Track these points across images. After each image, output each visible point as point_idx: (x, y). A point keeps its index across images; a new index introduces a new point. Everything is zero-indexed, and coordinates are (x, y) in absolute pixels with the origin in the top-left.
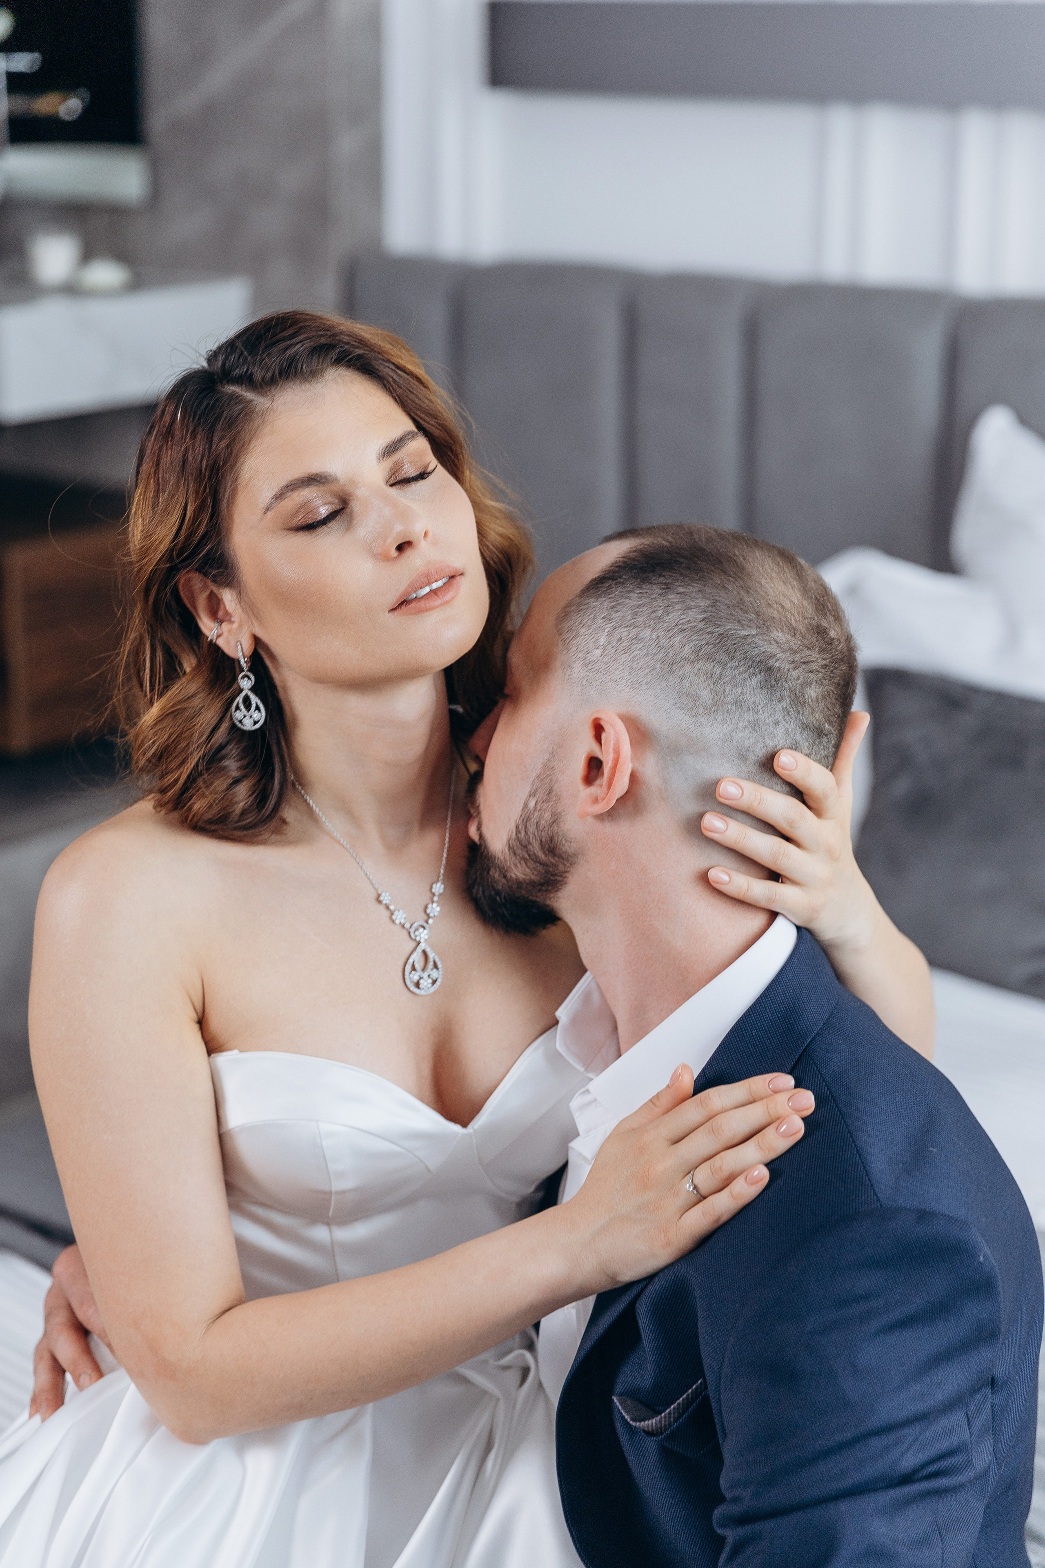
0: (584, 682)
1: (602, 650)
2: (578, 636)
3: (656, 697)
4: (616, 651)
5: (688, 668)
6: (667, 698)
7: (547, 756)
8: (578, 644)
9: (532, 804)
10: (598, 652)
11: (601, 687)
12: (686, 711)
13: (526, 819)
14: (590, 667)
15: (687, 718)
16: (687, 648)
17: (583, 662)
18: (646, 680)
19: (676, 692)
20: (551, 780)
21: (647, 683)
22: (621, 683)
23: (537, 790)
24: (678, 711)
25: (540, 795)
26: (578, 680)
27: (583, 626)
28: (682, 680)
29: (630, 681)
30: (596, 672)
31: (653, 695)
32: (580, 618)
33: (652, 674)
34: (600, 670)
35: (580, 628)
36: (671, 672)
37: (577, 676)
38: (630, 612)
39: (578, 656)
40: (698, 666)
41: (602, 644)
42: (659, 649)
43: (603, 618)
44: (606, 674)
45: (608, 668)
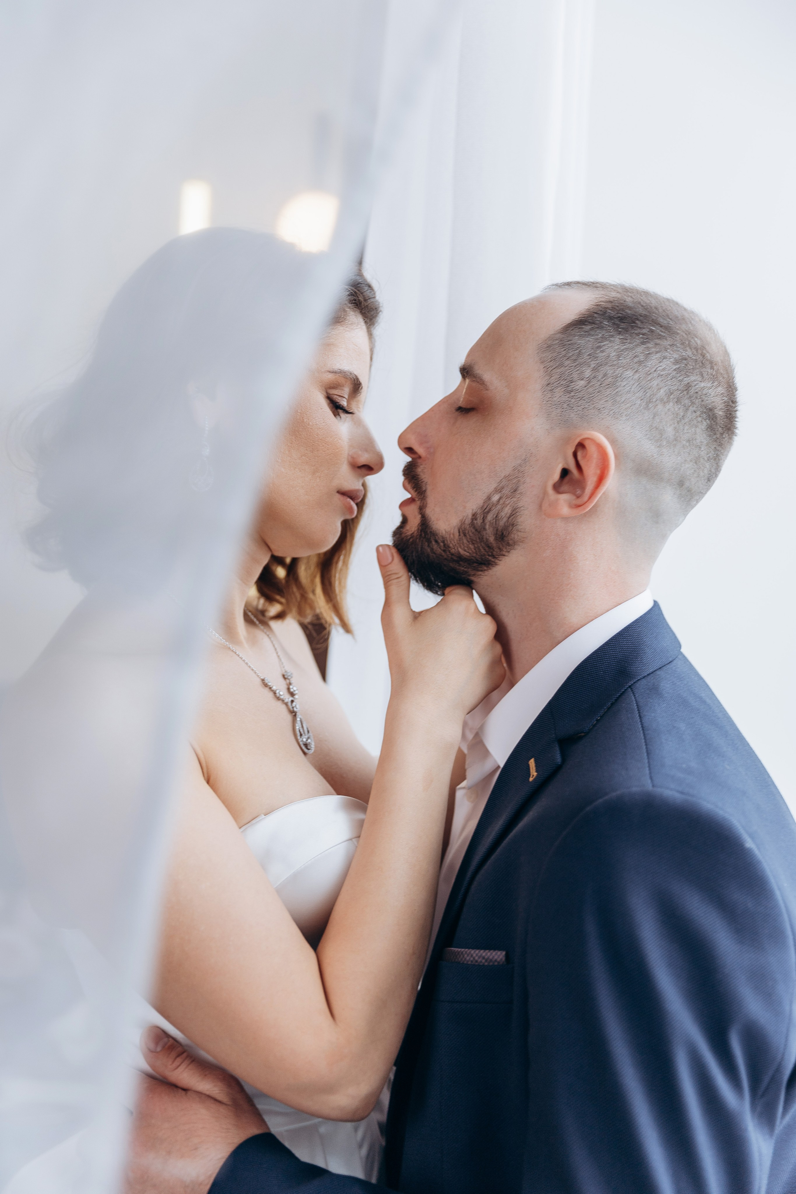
0: (565, 406)
1: (587, 382)
2: (562, 366)
3: (633, 428)
4: (601, 385)
5: (660, 407)
6: (641, 429)
7: (519, 462)
8: (561, 373)
9: (495, 498)
10: (582, 383)
11: (583, 413)
12: (653, 442)
13: (486, 510)
14: (572, 394)
15: (653, 447)
16: (662, 391)
17: (565, 389)
18: (626, 413)
19: (648, 426)
20: (519, 481)
21: (627, 415)
22: (604, 412)
23: (503, 488)
24: (648, 441)
25: (506, 491)
26: (559, 403)
27: (568, 358)
28: (654, 416)
29: (613, 411)
30: (579, 399)
31: (630, 425)
32: (564, 352)
33: (632, 409)
34: (583, 398)
35: (564, 360)
36: (647, 408)
37: (558, 400)
38: (615, 353)
39: (561, 383)
40: (668, 407)
41: (587, 376)
42: (640, 388)
43: (589, 355)
44: (589, 402)
45: (592, 398)
